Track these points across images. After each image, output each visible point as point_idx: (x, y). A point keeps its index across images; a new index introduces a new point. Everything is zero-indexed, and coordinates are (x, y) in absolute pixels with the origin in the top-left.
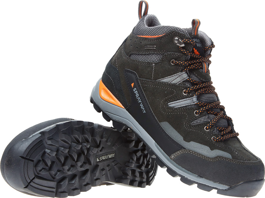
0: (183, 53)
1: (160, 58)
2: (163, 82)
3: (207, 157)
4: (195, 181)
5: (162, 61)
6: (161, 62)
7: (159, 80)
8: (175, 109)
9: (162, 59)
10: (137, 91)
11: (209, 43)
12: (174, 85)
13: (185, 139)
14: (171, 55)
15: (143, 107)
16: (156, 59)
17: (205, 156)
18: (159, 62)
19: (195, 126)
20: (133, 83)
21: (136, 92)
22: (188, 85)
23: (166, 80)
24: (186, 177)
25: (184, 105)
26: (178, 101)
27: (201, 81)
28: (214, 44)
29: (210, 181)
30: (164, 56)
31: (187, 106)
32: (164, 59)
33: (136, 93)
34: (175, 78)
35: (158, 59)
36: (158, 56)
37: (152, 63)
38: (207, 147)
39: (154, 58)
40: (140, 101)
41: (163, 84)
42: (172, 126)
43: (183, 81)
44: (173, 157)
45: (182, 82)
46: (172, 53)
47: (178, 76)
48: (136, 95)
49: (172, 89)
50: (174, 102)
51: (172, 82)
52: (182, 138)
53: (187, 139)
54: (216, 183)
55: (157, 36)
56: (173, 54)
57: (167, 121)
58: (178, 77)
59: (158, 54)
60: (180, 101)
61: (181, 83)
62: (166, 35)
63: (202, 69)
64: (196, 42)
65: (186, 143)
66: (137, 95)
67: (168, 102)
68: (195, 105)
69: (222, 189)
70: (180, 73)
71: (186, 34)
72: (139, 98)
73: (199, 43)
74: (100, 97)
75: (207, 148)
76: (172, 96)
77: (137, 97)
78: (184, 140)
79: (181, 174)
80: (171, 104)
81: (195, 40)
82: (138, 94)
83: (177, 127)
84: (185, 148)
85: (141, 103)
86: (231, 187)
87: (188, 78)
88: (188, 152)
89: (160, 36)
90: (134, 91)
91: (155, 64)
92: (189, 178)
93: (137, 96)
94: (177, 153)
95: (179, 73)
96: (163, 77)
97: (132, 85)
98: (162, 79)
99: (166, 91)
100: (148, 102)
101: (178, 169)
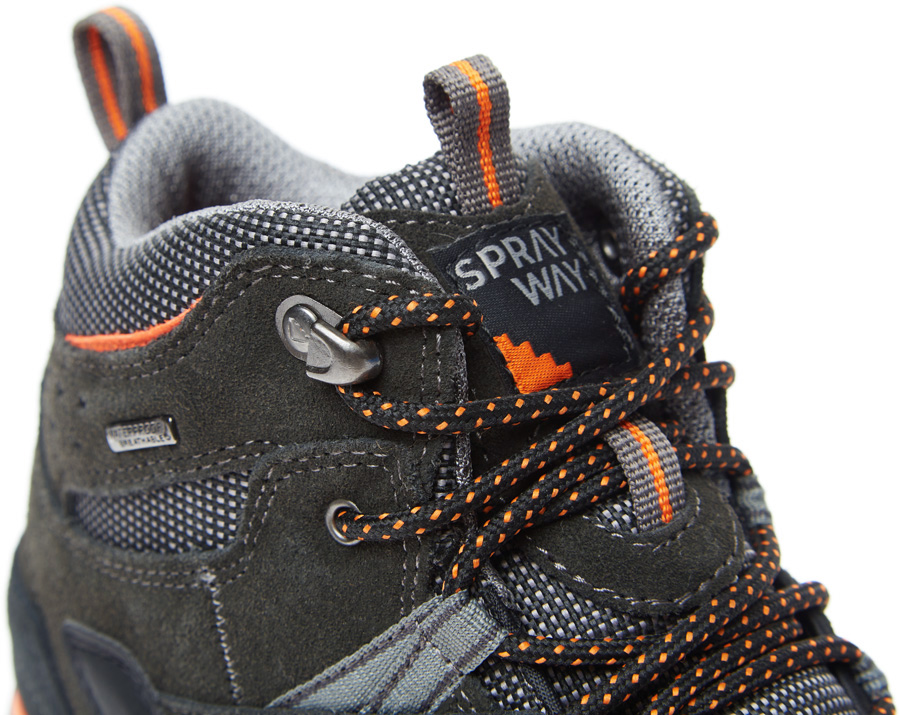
1: (237, 511)
6: (253, 544)
9: (250, 510)
11: (655, 223)
14: (305, 468)
16: (213, 526)
18: (241, 548)
23: (338, 688)
27: (635, 617)
28: (706, 207)
30: (257, 489)
32: (263, 507)
34: (402, 660)
36: (216, 493)
37: (195, 569)
39: (200, 518)
43: (476, 673)
45: (464, 686)
46: (306, 447)
47: (414, 640)
51: (386, 702)
55: (157, 329)
56: (312, 457)
58: (418, 649)
59: (216, 483)
61: (457, 698)
62: (206, 306)
63: (624, 493)
64: (507, 269)
70: (422, 609)
71: (370, 246)
73: (548, 260)
81: (493, 256)
87: (501, 636)
91: (214, 565)
95: (416, 612)
96: (306, 666)
98: (299, 688)
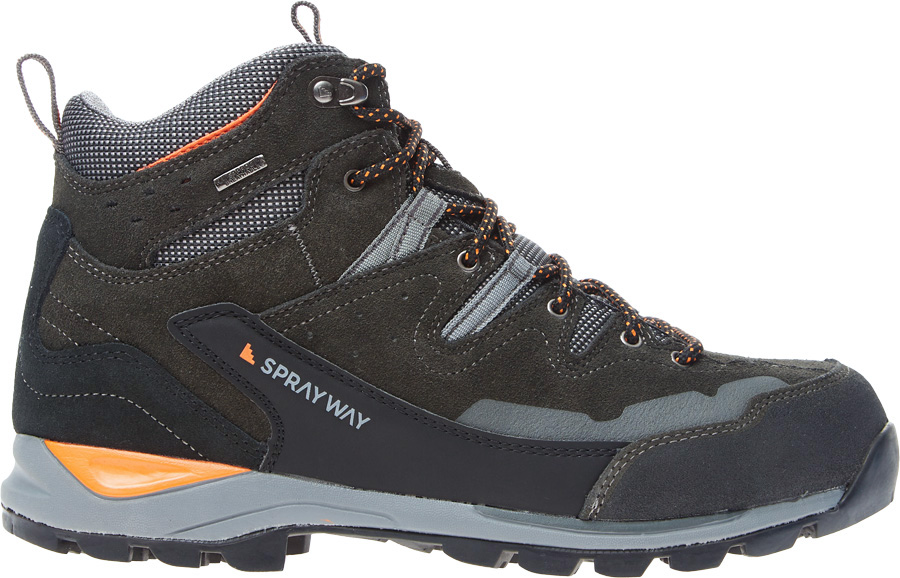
0: (379, 125)
1: (298, 193)
2: (368, 273)
3: (722, 425)
4: (730, 536)
5: (315, 196)
6: (313, 206)
7: (349, 273)
8: (481, 338)
10: (281, 367)
12: (417, 257)
13: (597, 416)
14: (336, 156)
15: (347, 406)
16: (287, 206)
17: (715, 426)
18: (307, 210)
19: (589, 353)
20: (249, 345)
21: (282, 372)
22: (457, 231)
23: (373, 257)
24: (688, 544)
25: (503, 305)
26: (469, 305)
29: (776, 506)
30: (311, 177)
31: (512, 303)
32: (315, 185)
33: (284, 376)
34: (402, 231)
35: (293, 200)
36: (286, 189)
37: (283, 229)
38: (688, 393)
39: (277, 206)
40: (318, 396)
41: (375, 277)
42: (512, 401)
44: (600, 505)
45: (433, 233)
46: (337, 145)
47: (405, 219)
48: (288, 382)
49: (417, 275)
50: (461, 314)
51: (399, 254)
52: (584, 419)
53: (603, 407)
54: (800, 501)
55: (241, 118)
56: (340, 149)
57: (482, 397)
58: (408, 224)
59: (285, 183)
60: (476, 298)
61: (431, 239)
65: (612, 423)
66: (292, 380)
67: (435, 328)
68: (534, 282)
69: (827, 509)
70: (406, 203)
72: (308, 385)
74: (101, 497)
75: (694, 397)
76: (438, 300)
77: (297, 387)
78: (597, 419)
79: (665, 546)
80: (452, 331)
82: (293, 374)
83: (538, 392)
84: (624, 444)
85: (326, 397)
86: (848, 485)
87: (445, 205)
88: (645, 448)
89: (252, 110)
90: (268, 372)
91: (295, 223)
92: (703, 541)
93: (294, 384)
94: (607, 478)
95: (403, 206)
96: (356, 251)
97: (247, 354)
98: (354, 263)
99: (404, 295)
100: (357, 375)
101: (643, 536)
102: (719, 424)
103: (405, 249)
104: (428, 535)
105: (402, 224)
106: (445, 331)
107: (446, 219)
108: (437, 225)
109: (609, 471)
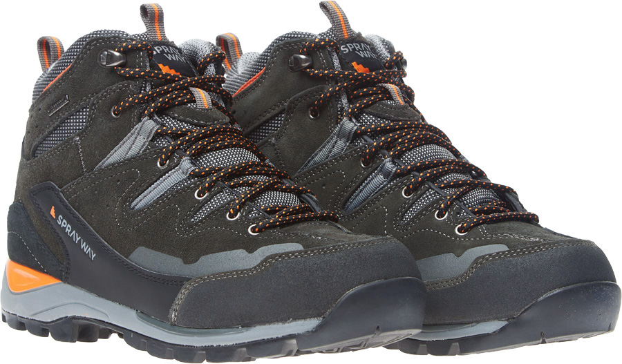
0: (127, 78)
1: (86, 118)
2: (108, 167)
3: (242, 271)
5: (91, 119)
6: (90, 125)
7: (100, 166)
8: (148, 209)
9: (89, 116)
10: (64, 221)
12: (135, 158)
13: (187, 260)
15: (87, 247)
18: (86, 127)
19: (201, 222)
20: (53, 208)
21: (65, 224)
23: (118, 154)
24: (215, 345)
25: (167, 189)
30: (91, 108)
31: (173, 189)
32: (93, 114)
33: (65, 226)
34: (132, 142)
35: (82, 122)
37: (73, 138)
38: (238, 250)
40: (78, 239)
41: (110, 169)
42: (152, 249)
44: (175, 316)
45: (149, 144)
46: (105, 90)
47: (135, 135)
48: (67, 230)
49: (131, 169)
50: (144, 193)
51: (127, 156)
52: (179, 261)
53: (191, 256)
55: (63, 72)
57: (140, 245)
58: (136, 138)
59: (80, 112)
61: (147, 148)
63: (195, 101)
67: (129, 201)
68: (191, 177)
69: (305, 331)
70: (137, 125)
72: (74, 232)
73: (174, 53)
75: (241, 253)
76: (134, 185)
77: (70, 233)
78: (185, 263)
79: (204, 345)
80: (137, 204)
81: (158, 49)
82: (69, 226)
83: (164, 244)
84: (188, 279)
85: (80, 240)
86: (324, 317)
87: (157, 127)
88: (198, 282)
90: (60, 223)
91: (78, 135)
93: (69, 231)
94: (178, 299)
95: (135, 127)
96: (104, 155)
97: (53, 213)
98: (102, 161)
99: (118, 181)
100: (93, 227)
101: (196, 338)
102: (240, 271)
103: (133, 152)
104: (119, 327)
105: (132, 138)
106: (134, 203)
107: (158, 135)
108: (151, 140)
109: (180, 296)
